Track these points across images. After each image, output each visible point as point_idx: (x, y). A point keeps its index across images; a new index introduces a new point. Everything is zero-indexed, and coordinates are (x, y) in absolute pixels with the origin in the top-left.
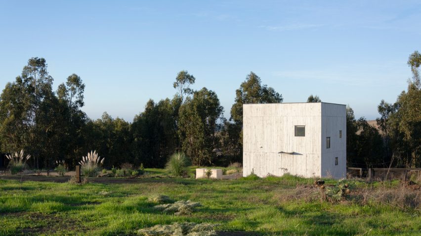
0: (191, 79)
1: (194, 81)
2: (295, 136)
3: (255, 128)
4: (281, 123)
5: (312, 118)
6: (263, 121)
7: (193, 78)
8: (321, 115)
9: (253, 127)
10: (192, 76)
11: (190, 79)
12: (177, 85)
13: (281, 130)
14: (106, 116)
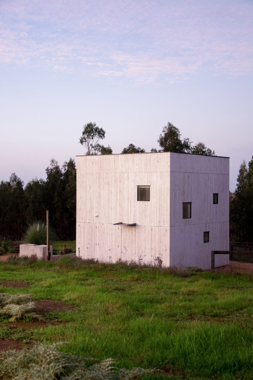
0: (101, 133)
1: (103, 135)
2: (138, 200)
3: (90, 189)
4: (120, 181)
5: (159, 174)
6: (99, 179)
7: (103, 131)
8: (169, 170)
9: (88, 188)
10: (101, 129)
11: (99, 133)
12: (84, 140)
13: (120, 191)
14: (15, 178)
